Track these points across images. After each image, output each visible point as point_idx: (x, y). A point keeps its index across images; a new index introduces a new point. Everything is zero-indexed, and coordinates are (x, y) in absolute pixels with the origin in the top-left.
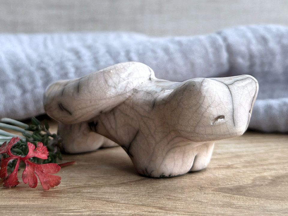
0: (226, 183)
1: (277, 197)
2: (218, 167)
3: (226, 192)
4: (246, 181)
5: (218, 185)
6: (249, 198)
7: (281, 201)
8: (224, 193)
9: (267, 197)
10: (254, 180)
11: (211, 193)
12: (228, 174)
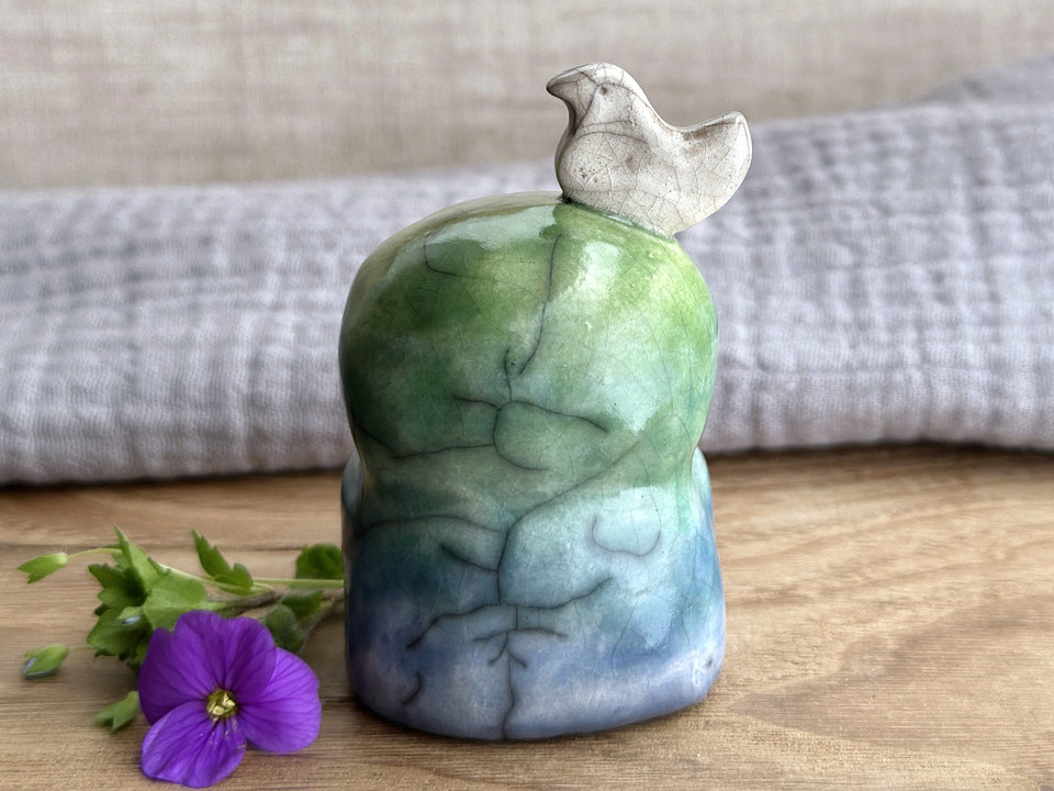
0: (770, 675)
1: (902, 731)
2: (754, 596)
3: (764, 713)
4: (824, 660)
5: (748, 680)
6: (827, 739)
7: (909, 753)
8: (759, 722)
9: (875, 734)
10: (846, 656)
11: (726, 719)
12: (779, 630)
